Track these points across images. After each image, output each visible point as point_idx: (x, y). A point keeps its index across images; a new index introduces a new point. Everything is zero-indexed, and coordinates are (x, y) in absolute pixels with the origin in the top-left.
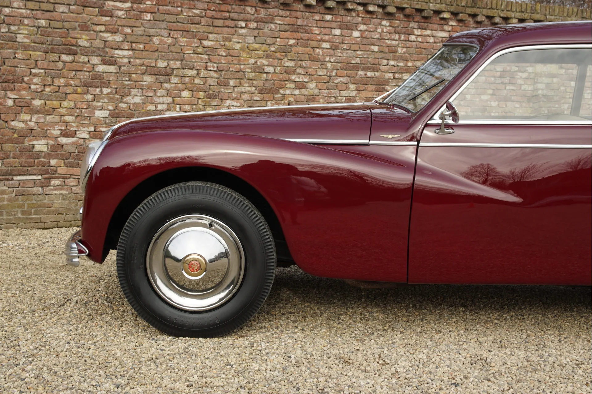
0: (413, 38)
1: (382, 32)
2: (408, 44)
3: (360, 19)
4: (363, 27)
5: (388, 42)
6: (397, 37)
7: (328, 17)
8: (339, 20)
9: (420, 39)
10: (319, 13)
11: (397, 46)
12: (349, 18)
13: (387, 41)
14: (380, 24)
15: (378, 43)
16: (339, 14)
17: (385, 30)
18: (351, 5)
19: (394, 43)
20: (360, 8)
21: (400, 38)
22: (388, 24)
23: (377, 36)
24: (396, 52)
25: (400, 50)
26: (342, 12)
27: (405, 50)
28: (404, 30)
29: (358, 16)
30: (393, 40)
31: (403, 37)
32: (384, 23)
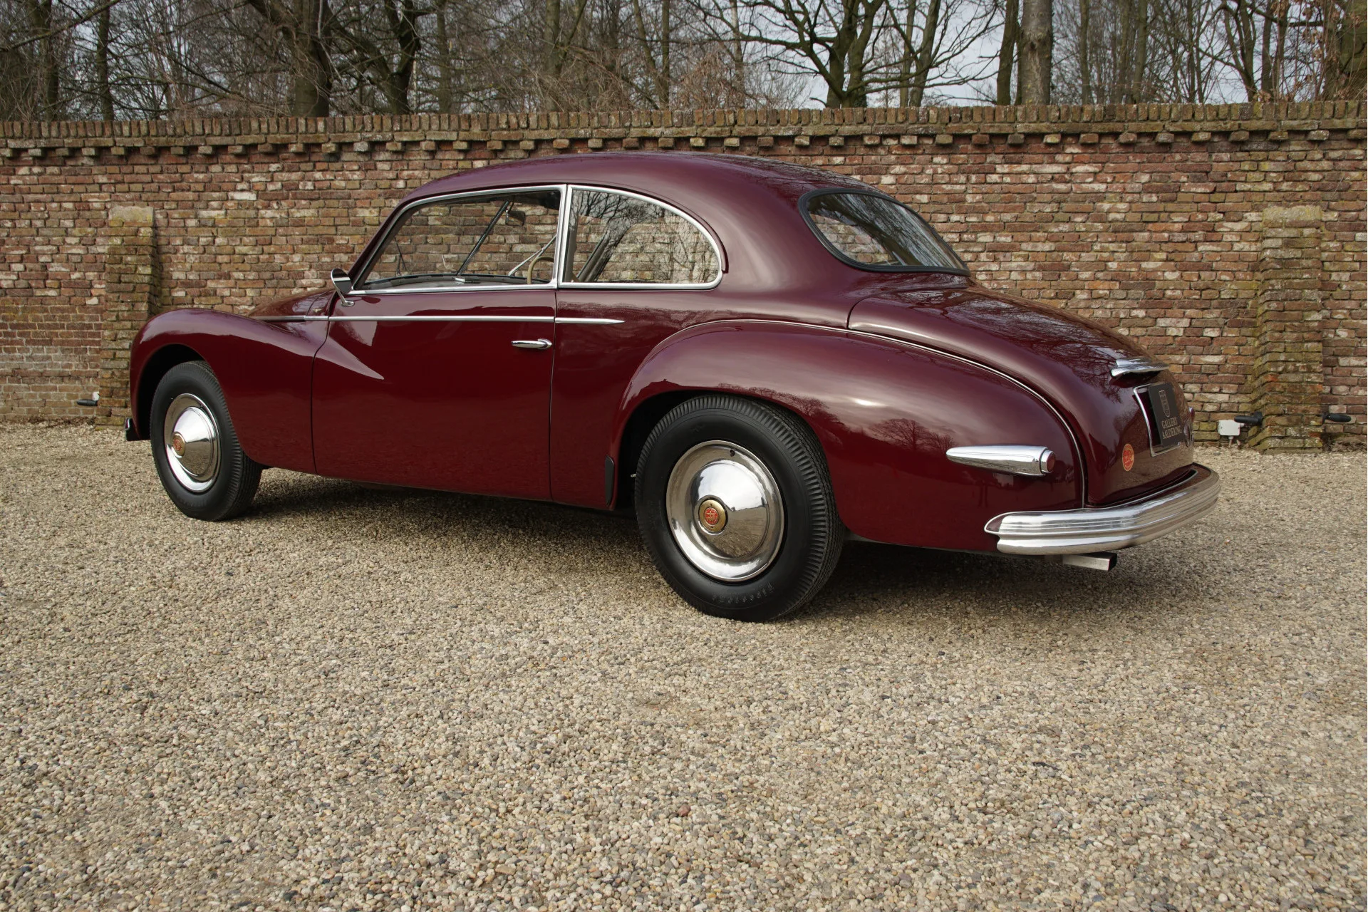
0: (994, 178)
1: (935, 173)
2: (985, 188)
3: (893, 157)
4: (899, 169)
5: (948, 187)
6: (963, 178)
7: (838, 160)
8: (856, 162)
9: (1007, 179)
10: (821, 155)
11: (965, 192)
12: (873, 158)
13: (944, 186)
14: (931, 162)
15: (928, 189)
16: (858, 152)
17: (940, 170)
18: (869, 139)
19: (958, 187)
20: (892, 142)
21: (968, 179)
22: (945, 161)
23: (926, 180)
24: (964, 201)
25: (969, 198)
26: (862, 151)
27: (978, 197)
28: (976, 168)
29: (889, 152)
30: (957, 183)
31: (974, 178)
32: (937, 159)
